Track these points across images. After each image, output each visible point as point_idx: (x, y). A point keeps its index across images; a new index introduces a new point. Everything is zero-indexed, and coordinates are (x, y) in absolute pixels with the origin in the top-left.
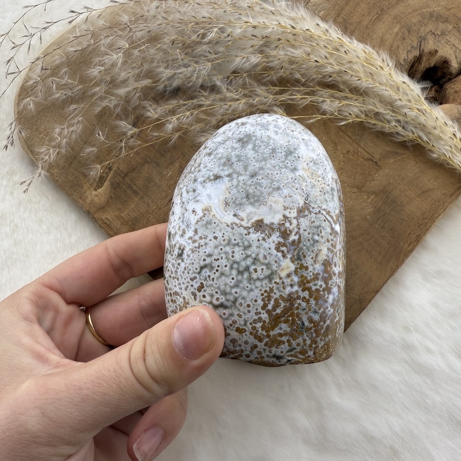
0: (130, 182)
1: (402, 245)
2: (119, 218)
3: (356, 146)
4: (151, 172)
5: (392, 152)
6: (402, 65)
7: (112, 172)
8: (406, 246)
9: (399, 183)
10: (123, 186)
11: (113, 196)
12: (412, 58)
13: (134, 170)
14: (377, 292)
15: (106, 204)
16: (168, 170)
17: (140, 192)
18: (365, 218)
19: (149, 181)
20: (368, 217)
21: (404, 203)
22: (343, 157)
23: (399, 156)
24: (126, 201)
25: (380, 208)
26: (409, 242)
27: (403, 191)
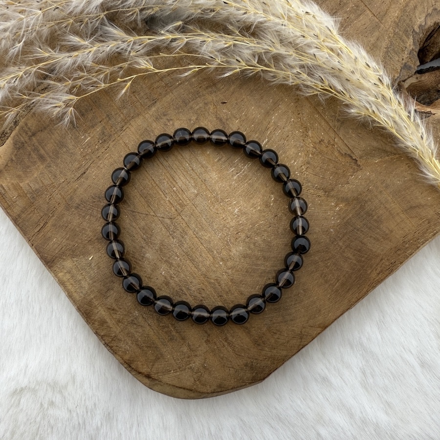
0: (37, 144)
1: (369, 272)
2: (16, 187)
3: (333, 135)
4: (65, 134)
5: (379, 149)
6: (416, 33)
7: (17, 127)
8: (374, 275)
9: (381, 192)
10: (28, 148)
11: (14, 158)
12: (432, 24)
13: (45, 128)
14: (325, 327)
15: (5, 167)
16: (87, 135)
17: (48, 158)
18: (327, 231)
19: (60, 146)
20: (332, 230)
21: (383, 218)
22: (313, 147)
23: (388, 156)
24: (28, 167)
25: (349, 221)
26: (379, 269)
27: (384, 202)
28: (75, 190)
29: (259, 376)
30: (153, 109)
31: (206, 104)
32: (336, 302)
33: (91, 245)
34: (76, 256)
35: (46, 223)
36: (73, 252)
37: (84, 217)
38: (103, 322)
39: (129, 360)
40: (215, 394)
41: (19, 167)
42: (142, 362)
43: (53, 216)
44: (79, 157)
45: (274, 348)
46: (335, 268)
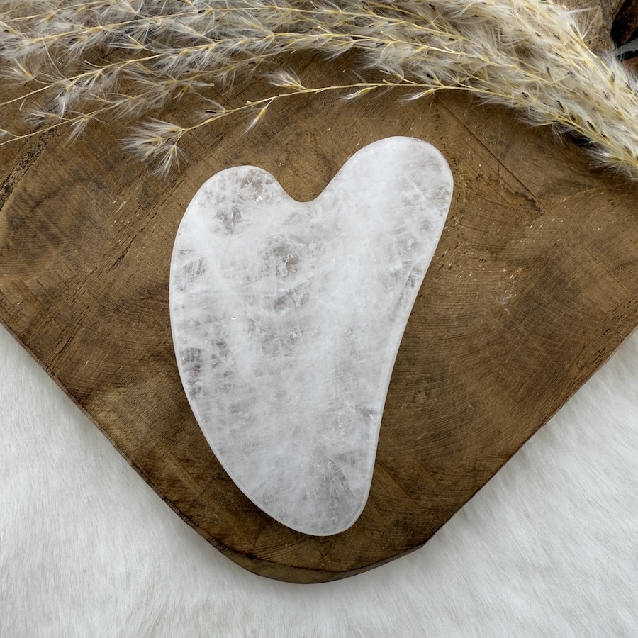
0: (45, 219)
1: (567, 368)
2: (20, 288)
3: (495, 165)
4: (87, 199)
5: (566, 181)
7: (11, 195)
8: (574, 371)
9: (574, 246)
10: (31, 226)
11: (11, 244)
13: (55, 193)
14: (510, 456)
16: (121, 198)
17: (64, 238)
18: (500, 312)
19: (81, 218)
20: (507, 310)
21: (581, 285)
22: (467, 187)
23: (581, 191)
24: (35, 256)
25: (531, 293)
26: (581, 363)
27: (580, 261)
28: (111, 284)
29: (417, 537)
30: (220, 149)
31: (299, 135)
32: (522, 417)
33: (144, 365)
34: (123, 385)
35: (72, 338)
36: (118, 378)
37: (128, 324)
38: (174, 481)
39: (219, 534)
40: (353, 572)
41: (20, 257)
42: (239, 535)
43: (81, 326)
44: (112, 233)
45: (437, 495)
46: (517, 367)
